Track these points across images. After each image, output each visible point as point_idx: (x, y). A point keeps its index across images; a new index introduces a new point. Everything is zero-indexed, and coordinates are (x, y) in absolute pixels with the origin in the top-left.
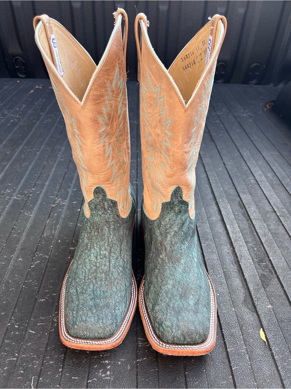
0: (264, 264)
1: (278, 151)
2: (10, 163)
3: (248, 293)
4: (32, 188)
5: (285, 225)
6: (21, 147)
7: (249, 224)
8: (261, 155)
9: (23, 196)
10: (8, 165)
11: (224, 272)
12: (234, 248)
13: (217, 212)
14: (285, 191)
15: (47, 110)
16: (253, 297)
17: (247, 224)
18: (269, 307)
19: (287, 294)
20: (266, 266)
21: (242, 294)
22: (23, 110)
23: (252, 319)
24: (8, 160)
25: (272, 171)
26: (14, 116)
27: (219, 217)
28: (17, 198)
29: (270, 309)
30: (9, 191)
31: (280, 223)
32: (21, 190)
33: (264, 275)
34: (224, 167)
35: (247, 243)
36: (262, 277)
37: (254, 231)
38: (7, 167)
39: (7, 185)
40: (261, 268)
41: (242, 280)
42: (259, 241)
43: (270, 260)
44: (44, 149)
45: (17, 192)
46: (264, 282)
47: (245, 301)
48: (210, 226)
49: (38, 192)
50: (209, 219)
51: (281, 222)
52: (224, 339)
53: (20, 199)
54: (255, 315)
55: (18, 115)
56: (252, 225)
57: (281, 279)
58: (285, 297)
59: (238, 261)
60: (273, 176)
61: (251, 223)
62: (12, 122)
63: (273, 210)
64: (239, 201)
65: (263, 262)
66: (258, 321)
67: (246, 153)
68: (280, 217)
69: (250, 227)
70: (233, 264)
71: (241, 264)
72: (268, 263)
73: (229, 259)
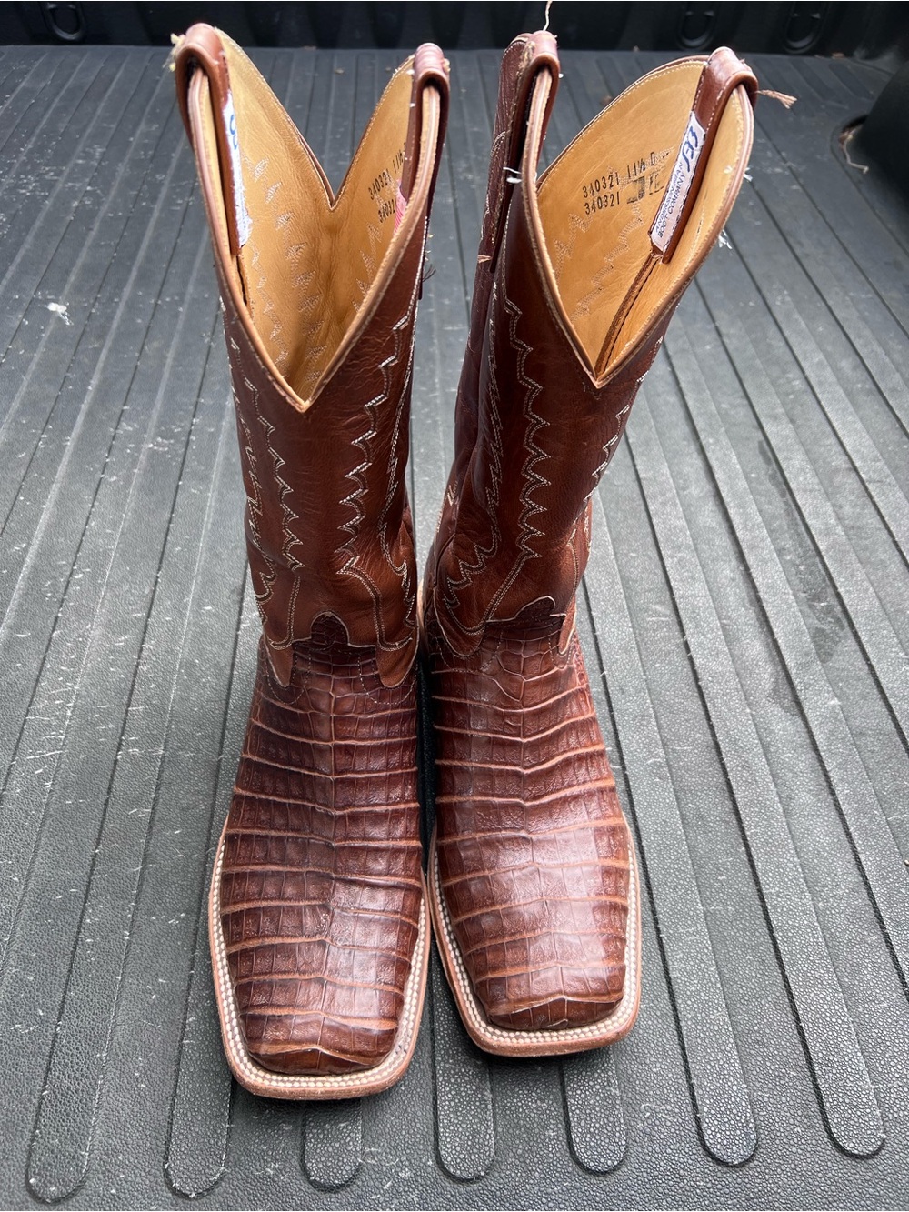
0: (822, 604)
1: (873, 288)
2: (109, 343)
3: (782, 674)
4: (191, 416)
5: (880, 505)
6: (127, 291)
7: (786, 503)
8: (823, 304)
9: (172, 441)
10: (104, 352)
11: (723, 626)
12: (747, 568)
13: (702, 474)
14: (887, 409)
15: (174, 163)
16: (796, 682)
17: (782, 504)
18: (832, 702)
19: (875, 673)
20: (829, 610)
21: (767, 676)
22: (99, 164)
23: (791, 729)
24: (101, 336)
25: (852, 352)
26: (78, 185)
27: (708, 487)
28: (156, 448)
29: (834, 707)
30: (130, 429)
31: (868, 501)
32: (161, 423)
33: (823, 630)
34: (719, 343)
35: (780, 552)
36: (818, 636)
37: (800, 522)
38: (103, 357)
39: (118, 412)
40: (815, 614)
41: (768, 644)
42: (812, 547)
43: (838, 595)
44: (196, 297)
45: (152, 430)
46: (823, 646)
47: (775, 690)
48: (684, 511)
49: (212, 430)
50: (681, 492)
51: (870, 497)
52: (726, 774)
53: (166, 449)
54: (799, 721)
55: (89, 185)
56: (793, 507)
57: (864, 639)
58: (870, 681)
59: (759, 600)
60: (855, 368)
61: (791, 502)
62: (77, 207)
63: (850, 466)
64: (760, 443)
65: (820, 601)
66: (805, 735)
67: (779, 298)
68: (867, 484)
69: (789, 513)
70: (745, 606)
71: (764, 605)
72: (834, 601)
73: (735, 594)
